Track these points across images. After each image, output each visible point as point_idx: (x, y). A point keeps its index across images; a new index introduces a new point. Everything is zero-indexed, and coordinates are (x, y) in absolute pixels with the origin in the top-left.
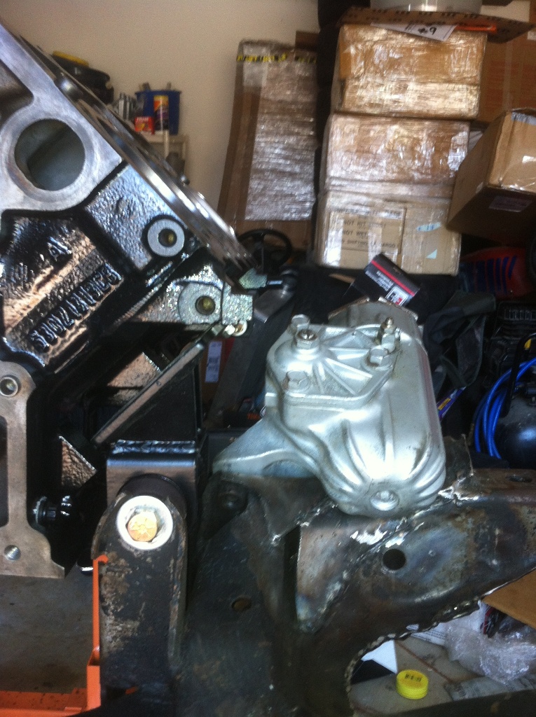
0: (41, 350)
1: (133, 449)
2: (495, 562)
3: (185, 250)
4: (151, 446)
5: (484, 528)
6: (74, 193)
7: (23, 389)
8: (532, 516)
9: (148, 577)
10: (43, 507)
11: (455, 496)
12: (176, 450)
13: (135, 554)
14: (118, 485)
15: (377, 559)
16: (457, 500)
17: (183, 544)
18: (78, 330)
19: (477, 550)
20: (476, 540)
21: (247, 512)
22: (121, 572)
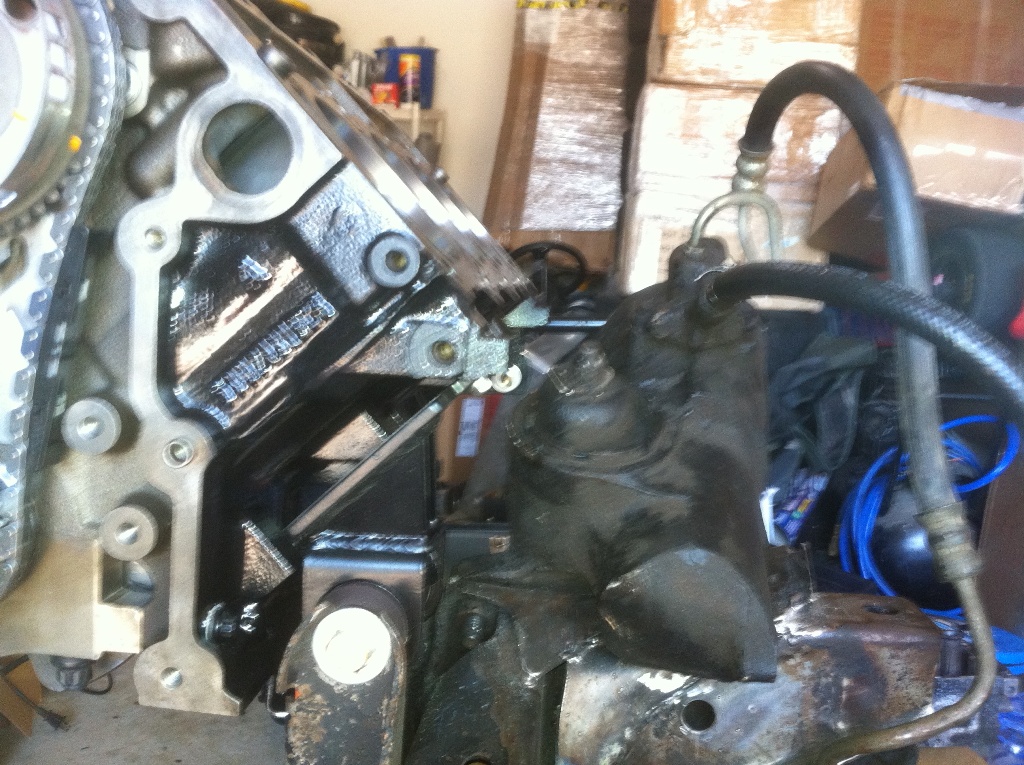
0: (225, 406)
1: (340, 545)
2: (841, 725)
3: (419, 276)
4: (363, 541)
5: (827, 675)
7: (198, 459)
9: (352, 721)
10: (218, 617)
11: (788, 629)
12: (398, 548)
14: (319, 592)
15: (674, 714)
16: (792, 636)
17: (401, 677)
18: (272, 381)
19: (817, 706)
20: (815, 691)
21: (494, 639)
22: (317, 713)
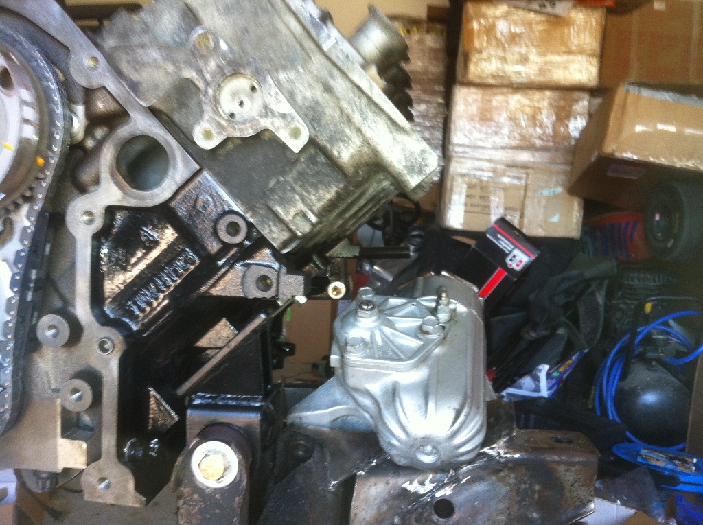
0: (133, 317)
1: (209, 401)
2: (535, 515)
3: (247, 238)
4: (224, 399)
5: (525, 483)
6: (161, 193)
7: (116, 349)
8: (568, 474)
9: (217, 511)
10: (132, 446)
11: (499, 453)
12: (244, 403)
13: (207, 491)
14: (197, 431)
15: (428, 507)
16: (501, 457)
17: (244, 483)
18: (162, 302)
19: (519, 503)
20: (518, 492)
21: (311, 460)
22: (195, 506)
